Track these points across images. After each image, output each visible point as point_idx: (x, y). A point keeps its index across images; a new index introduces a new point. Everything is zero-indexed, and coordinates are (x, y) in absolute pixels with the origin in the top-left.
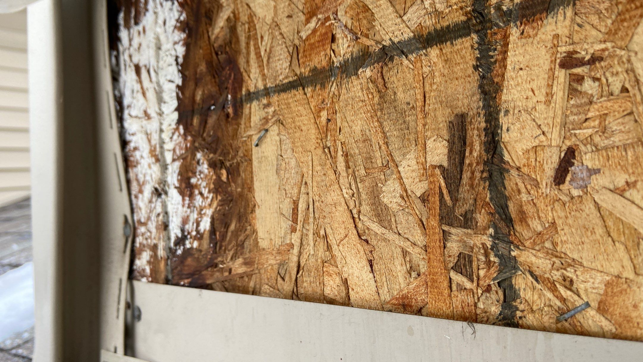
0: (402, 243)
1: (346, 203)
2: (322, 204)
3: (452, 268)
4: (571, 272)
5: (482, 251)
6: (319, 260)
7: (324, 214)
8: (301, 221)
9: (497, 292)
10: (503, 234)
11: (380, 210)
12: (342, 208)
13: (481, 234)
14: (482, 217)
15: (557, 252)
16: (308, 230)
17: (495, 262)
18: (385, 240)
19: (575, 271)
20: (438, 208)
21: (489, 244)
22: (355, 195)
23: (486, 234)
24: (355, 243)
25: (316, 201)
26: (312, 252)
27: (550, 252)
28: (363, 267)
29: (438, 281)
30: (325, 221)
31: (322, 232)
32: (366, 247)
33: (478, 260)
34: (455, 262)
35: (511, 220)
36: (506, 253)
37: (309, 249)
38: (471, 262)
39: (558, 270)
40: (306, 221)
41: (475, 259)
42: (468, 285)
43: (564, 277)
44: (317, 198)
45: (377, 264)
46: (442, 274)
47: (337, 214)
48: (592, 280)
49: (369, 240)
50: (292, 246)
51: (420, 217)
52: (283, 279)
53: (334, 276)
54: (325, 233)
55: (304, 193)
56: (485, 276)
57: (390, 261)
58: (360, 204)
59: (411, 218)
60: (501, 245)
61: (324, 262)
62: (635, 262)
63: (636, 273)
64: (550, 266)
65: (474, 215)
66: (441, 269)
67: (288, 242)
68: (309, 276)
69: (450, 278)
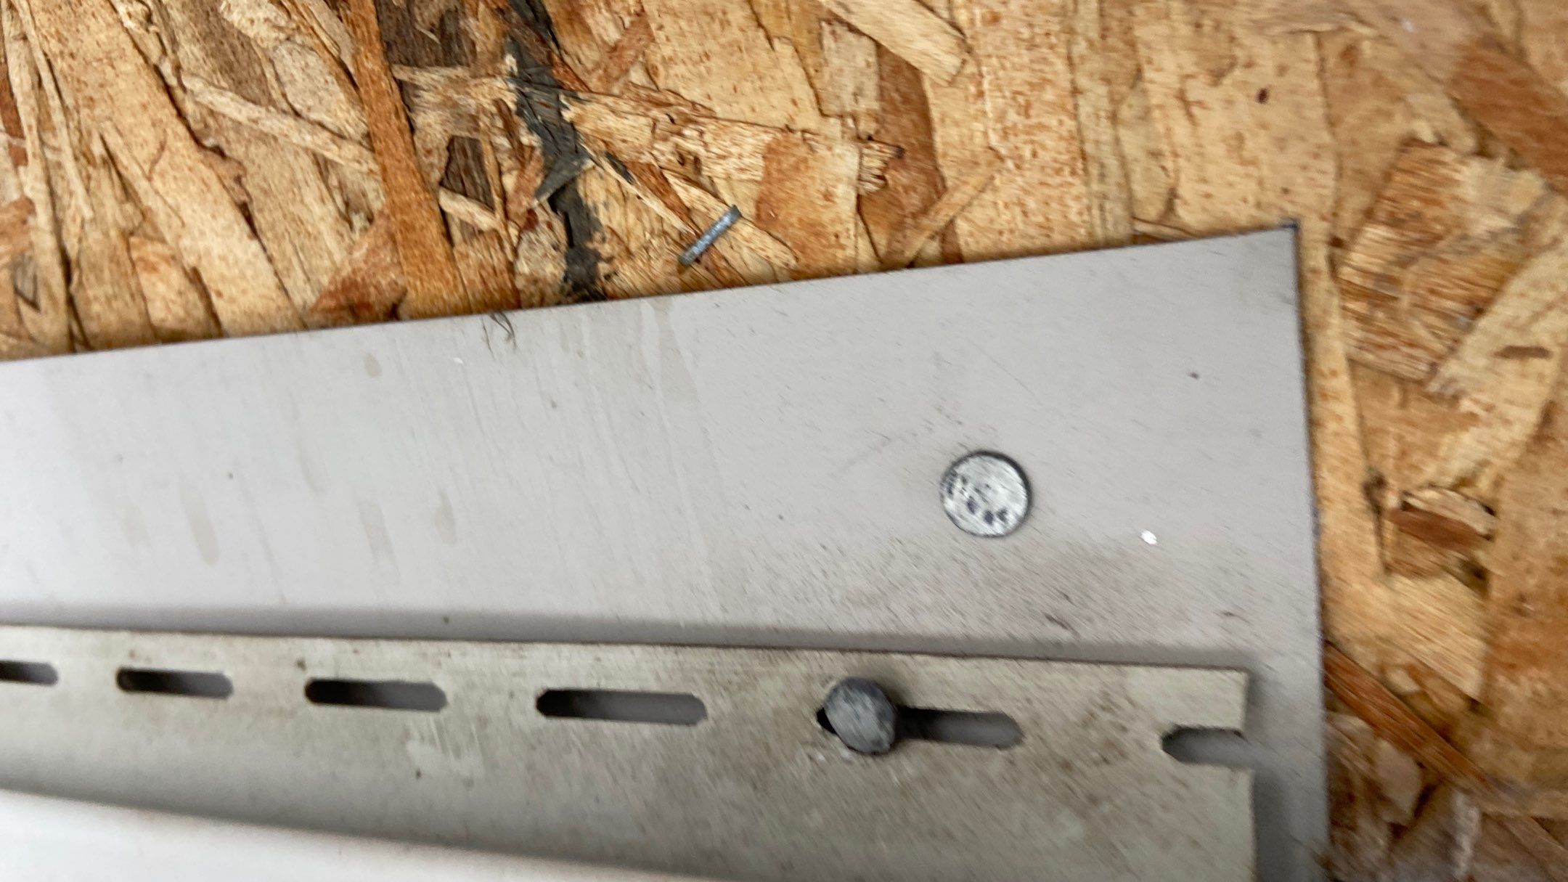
0: (308, 138)
1: (136, 46)
2: (74, 64)
3: (441, 184)
4: (691, 138)
5: (500, 124)
6: (113, 233)
7: (89, 92)
8: (30, 127)
9: (550, 226)
10: (537, 66)
11: (229, 51)
12: (131, 64)
13: (488, 75)
14: (481, 24)
15: (658, 90)
16: (57, 150)
17: (532, 148)
18: (265, 138)
19: (702, 133)
20: (373, 18)
21: (510, 100)
22: (155, 18)
23: (500, 74)
24: (189, 163)
25: (54, 55)
26: (88, 214)
27: (643, 93)
28: (229, 227)
29: (417, 226)
30: (97, 112)
31: (98, 149)
32: (223, 168)
33: (495, 149)
34: (443, 164)
35: (548, 22)
36: (550, 114)
37: (78, 204)
38: (479, 157)
39: (665, 139)
40: (44, 123)
41: (486, 147)
42: (485, 220)
43: (681, 156)
44: (54, 46)
45: (261, 211)
46: (420, 204)
47: (122, 85)
48: (734, 150)
49: (224, 146)
50: (28, 206)
51: (334, 51)
52: (34, 305)
53: (163, 267)
54: (107, 150)
55: (15, 38)
56: (518, 189)
57: (290, 195)
58: (174, 42)
59: (312, 59)
60: (538, 97)
61: (126, 235)
62: (818, 84)
63: (821, 111)
64: (648, 131)
65: (462, 23)
66: (416, 193)
67: (15, 196)
68: (99, 280)
69: (443, 213)
